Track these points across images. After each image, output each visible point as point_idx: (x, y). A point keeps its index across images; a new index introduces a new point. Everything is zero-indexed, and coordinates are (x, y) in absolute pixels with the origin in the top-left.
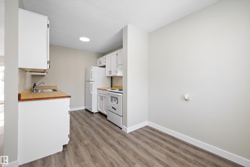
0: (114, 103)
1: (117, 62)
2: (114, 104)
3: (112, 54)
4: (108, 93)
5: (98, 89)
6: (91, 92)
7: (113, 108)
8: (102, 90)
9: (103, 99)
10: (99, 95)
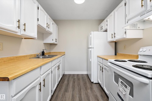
0: (121, 89)
5: (98, 57)
6: (90, 60)
7: (119, 95)
8: (103, 59)
9: (103, 71)
10: (99, 65)
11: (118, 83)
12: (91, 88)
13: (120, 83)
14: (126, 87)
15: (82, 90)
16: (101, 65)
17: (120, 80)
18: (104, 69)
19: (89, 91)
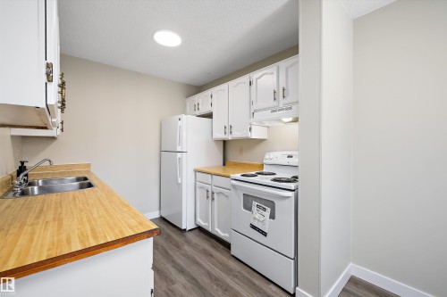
0: (257, 216)
1: (251, 103)
2: (260, 217)
3: (232, 83)
4: (234, 186)
5: (196, 171)
6: (179, 179)
7: (253, 227)
8: (211, 174)
9: (213, 199)
10: (201, 188)
11: (250, 209)
12: (188, 242)
13: (254, 208)
14: (264, 210)
15: (170, 252)
16: (209, 187)
17: (255, 203)
18: (215, 196)
19: (186, 248)
